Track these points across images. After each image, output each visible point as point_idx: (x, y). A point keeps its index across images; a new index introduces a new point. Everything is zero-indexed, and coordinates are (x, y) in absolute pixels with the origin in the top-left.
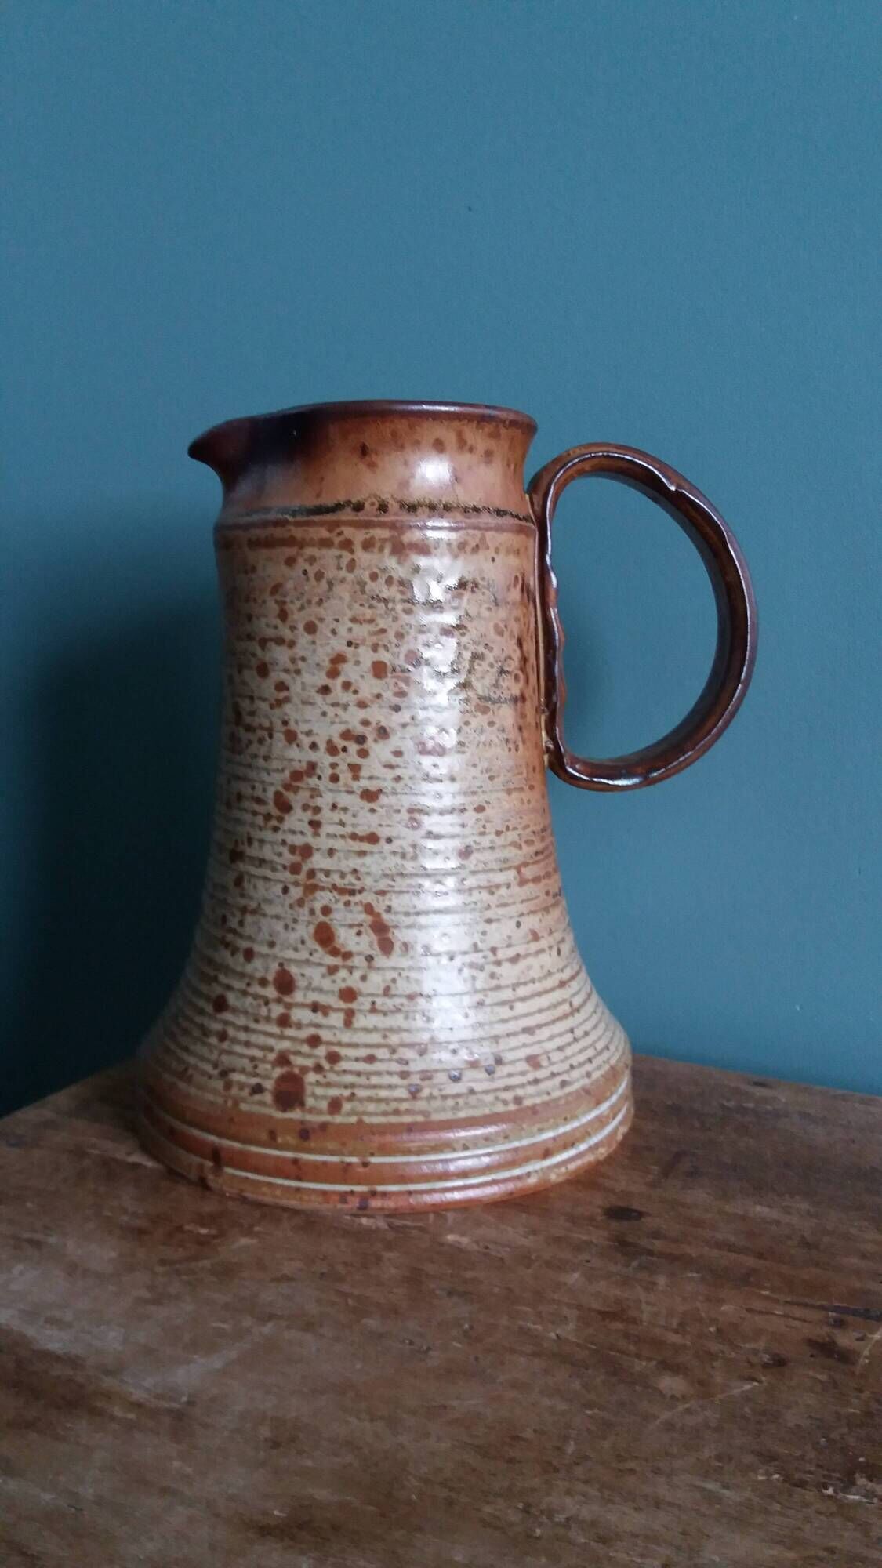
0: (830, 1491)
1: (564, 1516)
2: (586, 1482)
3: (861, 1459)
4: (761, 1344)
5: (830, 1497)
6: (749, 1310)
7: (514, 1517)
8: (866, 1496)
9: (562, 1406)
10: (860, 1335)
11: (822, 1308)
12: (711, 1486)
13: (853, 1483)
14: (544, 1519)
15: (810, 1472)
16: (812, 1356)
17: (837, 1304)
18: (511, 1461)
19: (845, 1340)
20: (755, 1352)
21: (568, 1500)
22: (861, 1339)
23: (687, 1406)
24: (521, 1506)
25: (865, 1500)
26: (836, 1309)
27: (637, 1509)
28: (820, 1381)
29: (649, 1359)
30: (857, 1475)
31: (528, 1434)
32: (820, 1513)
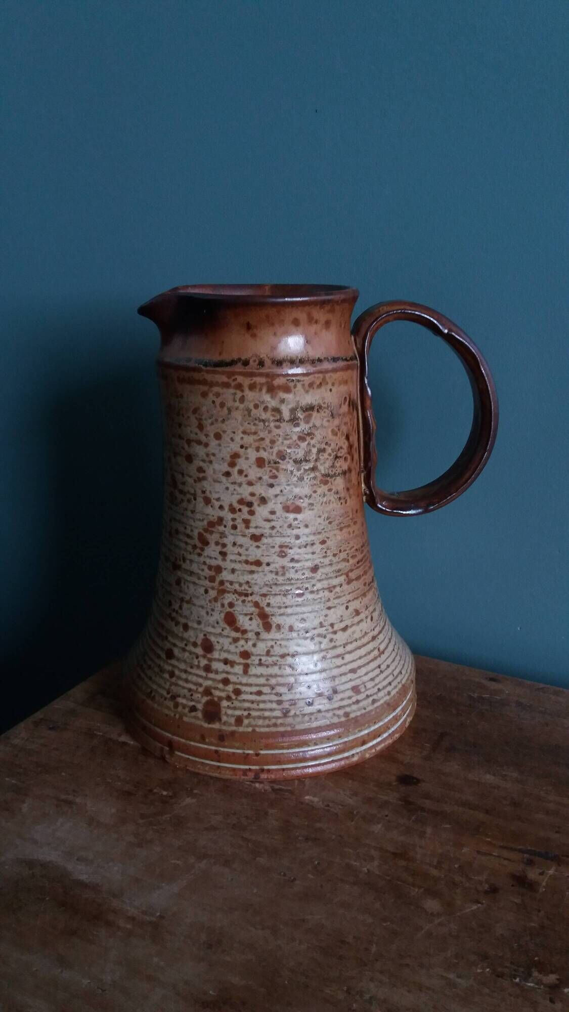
0: (517, 980)
1: (369, 996)
2: (381, 972)
3: (536, 959)
4: (483, 877)
5: (517, 984)
6: (478, 852)
7: (341, 996)
8: (537, 984)
9: (370, 920)
10: (541, 871)
11: (520, 851)
12: (451, 976)
13: (530, 975)
14: (357, 997)
15: (506, 967)
16: (512, 886)
17: (529, 848)
18: (341, 958)
19: (532, 874)
20: (480, 882)
21: (372, 985)
22: (542, 874)
23: (440, 920)
24: (345, 988)
25: (537, 986)
26: (528, 852)
27: (409, 991)
28: (516, 903)
29: (420, 887)
30: (533, 970)
31: (350, 939)
32: (511, 995)
